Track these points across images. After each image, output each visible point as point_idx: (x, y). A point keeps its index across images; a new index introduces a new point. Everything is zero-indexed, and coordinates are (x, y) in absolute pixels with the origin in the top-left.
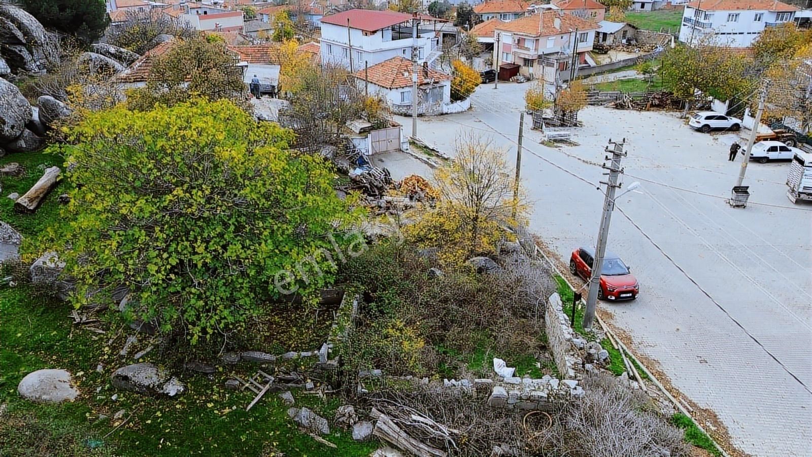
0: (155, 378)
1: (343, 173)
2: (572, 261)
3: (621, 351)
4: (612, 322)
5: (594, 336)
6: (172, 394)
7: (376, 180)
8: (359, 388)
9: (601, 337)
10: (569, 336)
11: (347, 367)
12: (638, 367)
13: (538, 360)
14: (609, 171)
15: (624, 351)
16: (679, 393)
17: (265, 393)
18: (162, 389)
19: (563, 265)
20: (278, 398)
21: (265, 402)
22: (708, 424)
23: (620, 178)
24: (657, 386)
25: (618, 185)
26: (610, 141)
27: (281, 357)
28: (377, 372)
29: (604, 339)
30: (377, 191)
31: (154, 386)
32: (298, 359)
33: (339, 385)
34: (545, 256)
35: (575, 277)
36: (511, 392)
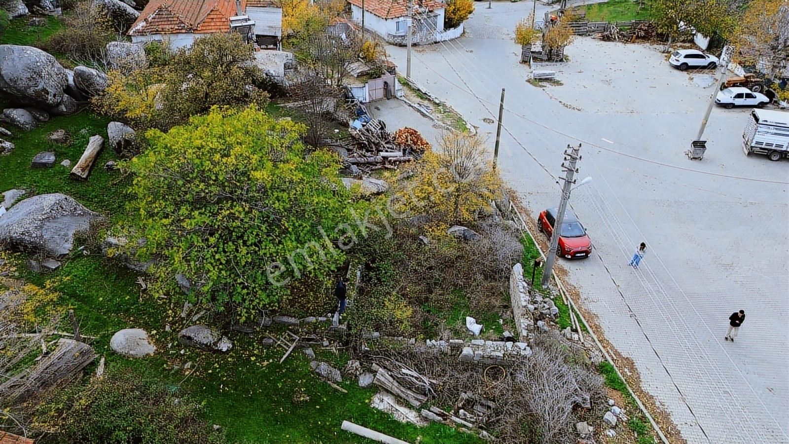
0: (210, 338)
1: (343, 125)
2: (539, 220)
3: (569, 306)
4: (566, 279)
5: (549, 292)
6: (224, 349)
7: (374, 136)
8: (363, 347)
9: (555, 293)
11: (353, 331)
12: (580, 321)
13: (501, 317)
14: (567, 169)
15: (571, 306)
16: (608, 344)
17: (293, 350)
18: (217, 346)
19: (532, 221)
20: (303, 353)
21: (293, 356)
22: (626, 370)
23: (575, 176)
24: (592, 338)
25: (573, 181)
26: (569, 146)
27: (303, 321)
28: (376, 334)
29: (557, 295)
30: (374, 147)
31: (210, 344)
32: (316, 323)
33: (347, 343)
34: (518, 213)
35: (541, 234)
36: (476, 352)
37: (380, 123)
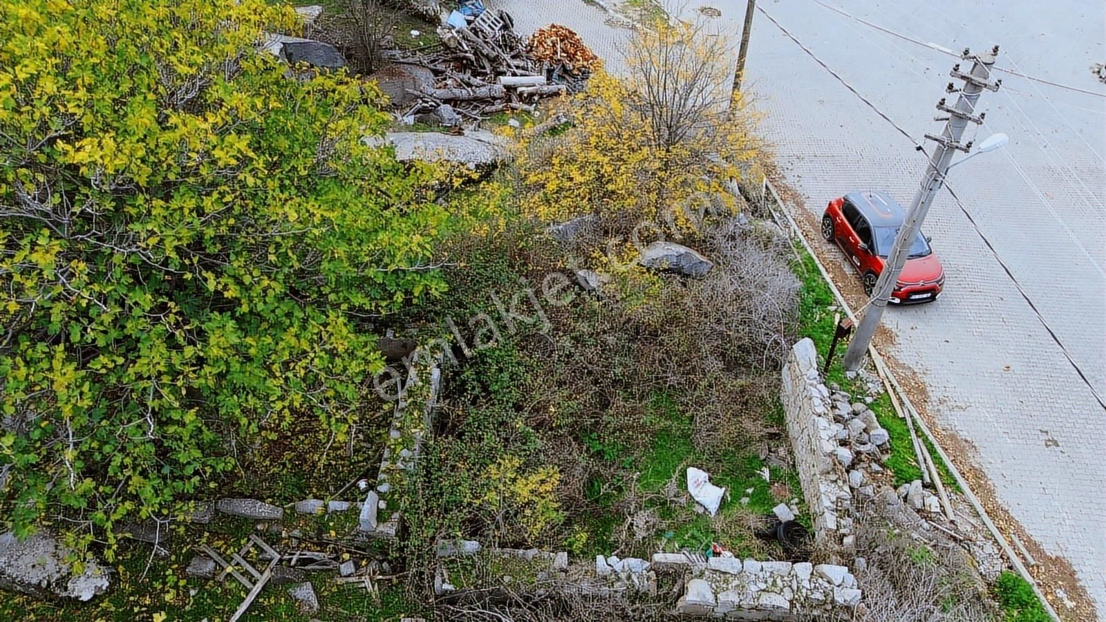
0: (51, 565)
1: (429, 22)
2: (826, 216)
3: (909, 421)
4: (892, 351)
5: (861, 387)
6: (86, 596)
7: (486, 43)
8: (438, 580)
9: (873, 388)
10: (829, 447)
11: (413, 542)
12: (938, 461)
13: (764, 463)
14: (949, 115)
15: (914, 422)
16: (1010, 520)
17: (264, 588)
18: (66, 589)
19: (810, 218)
20: (289, 597)
21: (264, 609)
22: (1061, 593)
23: (969, 132)
24: (971, 506)
25: (963, 144)
26: (966, 52)
27: (293, 508)
28: (471, 546)
29: (878, 393)
30: (487, 65)
31: (49, 584)
32: (323, 516)
33: (399, 566)
34: (779, 202)
35: (830, 246)
37: (501, 18)
